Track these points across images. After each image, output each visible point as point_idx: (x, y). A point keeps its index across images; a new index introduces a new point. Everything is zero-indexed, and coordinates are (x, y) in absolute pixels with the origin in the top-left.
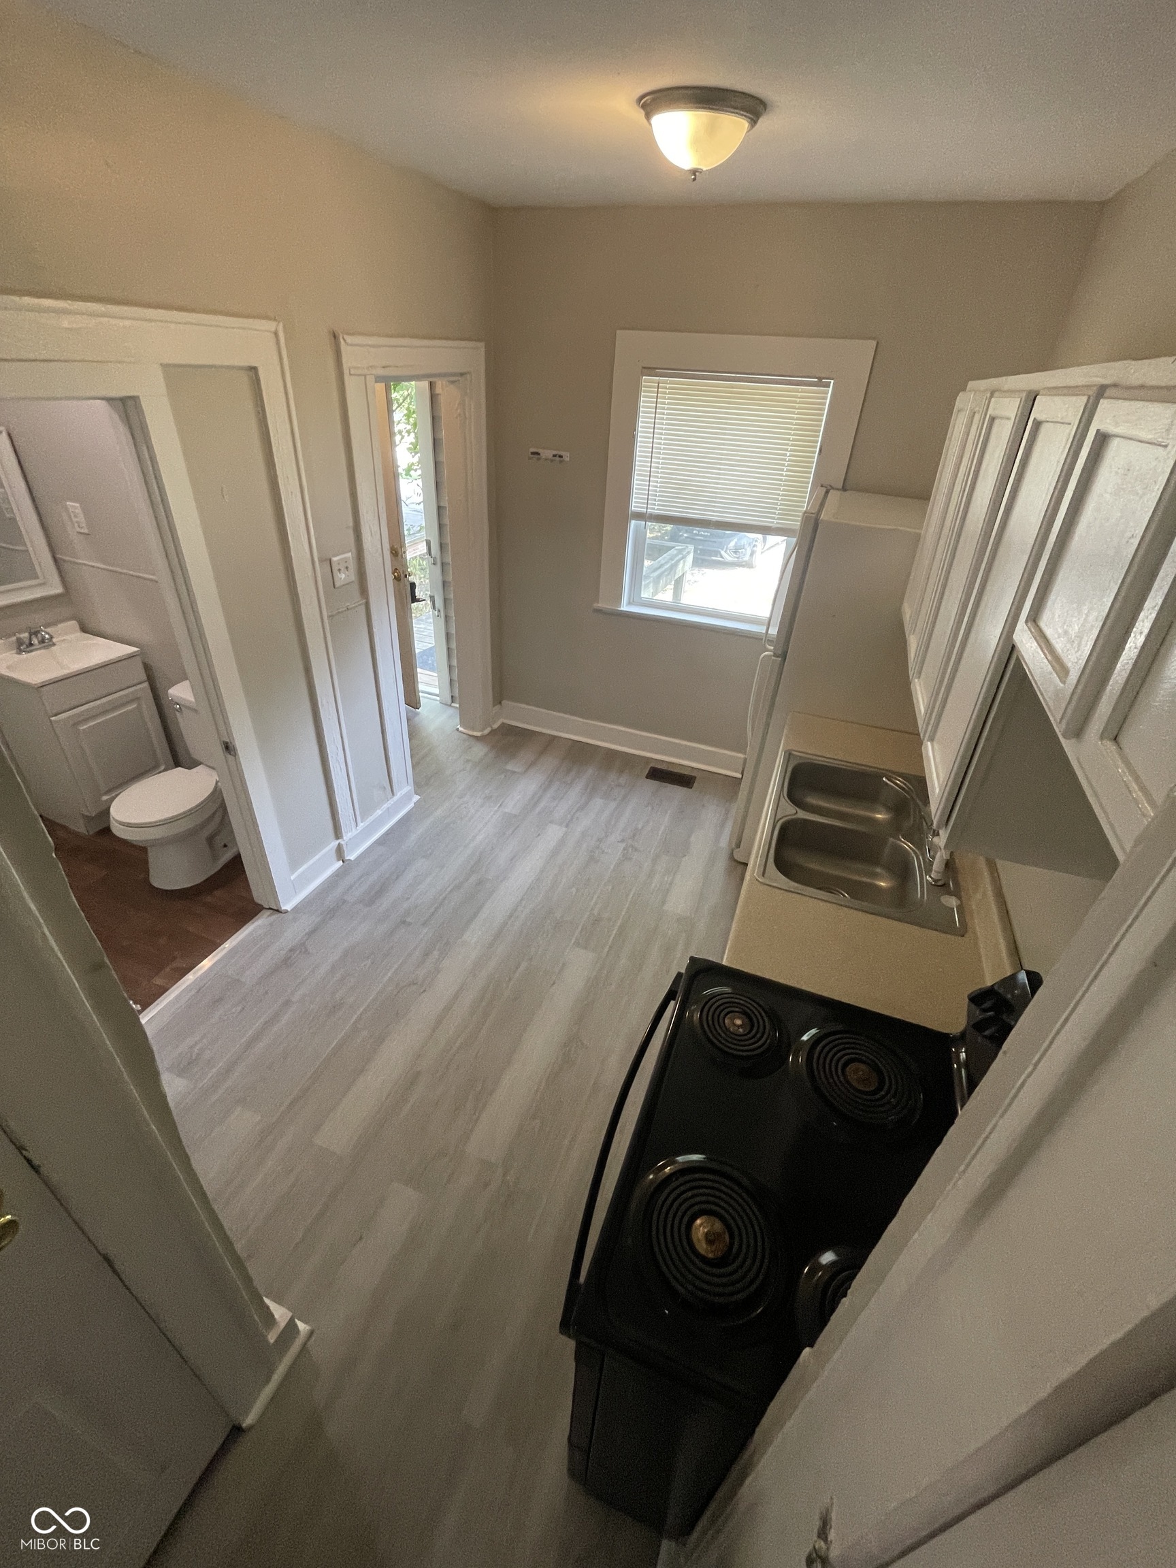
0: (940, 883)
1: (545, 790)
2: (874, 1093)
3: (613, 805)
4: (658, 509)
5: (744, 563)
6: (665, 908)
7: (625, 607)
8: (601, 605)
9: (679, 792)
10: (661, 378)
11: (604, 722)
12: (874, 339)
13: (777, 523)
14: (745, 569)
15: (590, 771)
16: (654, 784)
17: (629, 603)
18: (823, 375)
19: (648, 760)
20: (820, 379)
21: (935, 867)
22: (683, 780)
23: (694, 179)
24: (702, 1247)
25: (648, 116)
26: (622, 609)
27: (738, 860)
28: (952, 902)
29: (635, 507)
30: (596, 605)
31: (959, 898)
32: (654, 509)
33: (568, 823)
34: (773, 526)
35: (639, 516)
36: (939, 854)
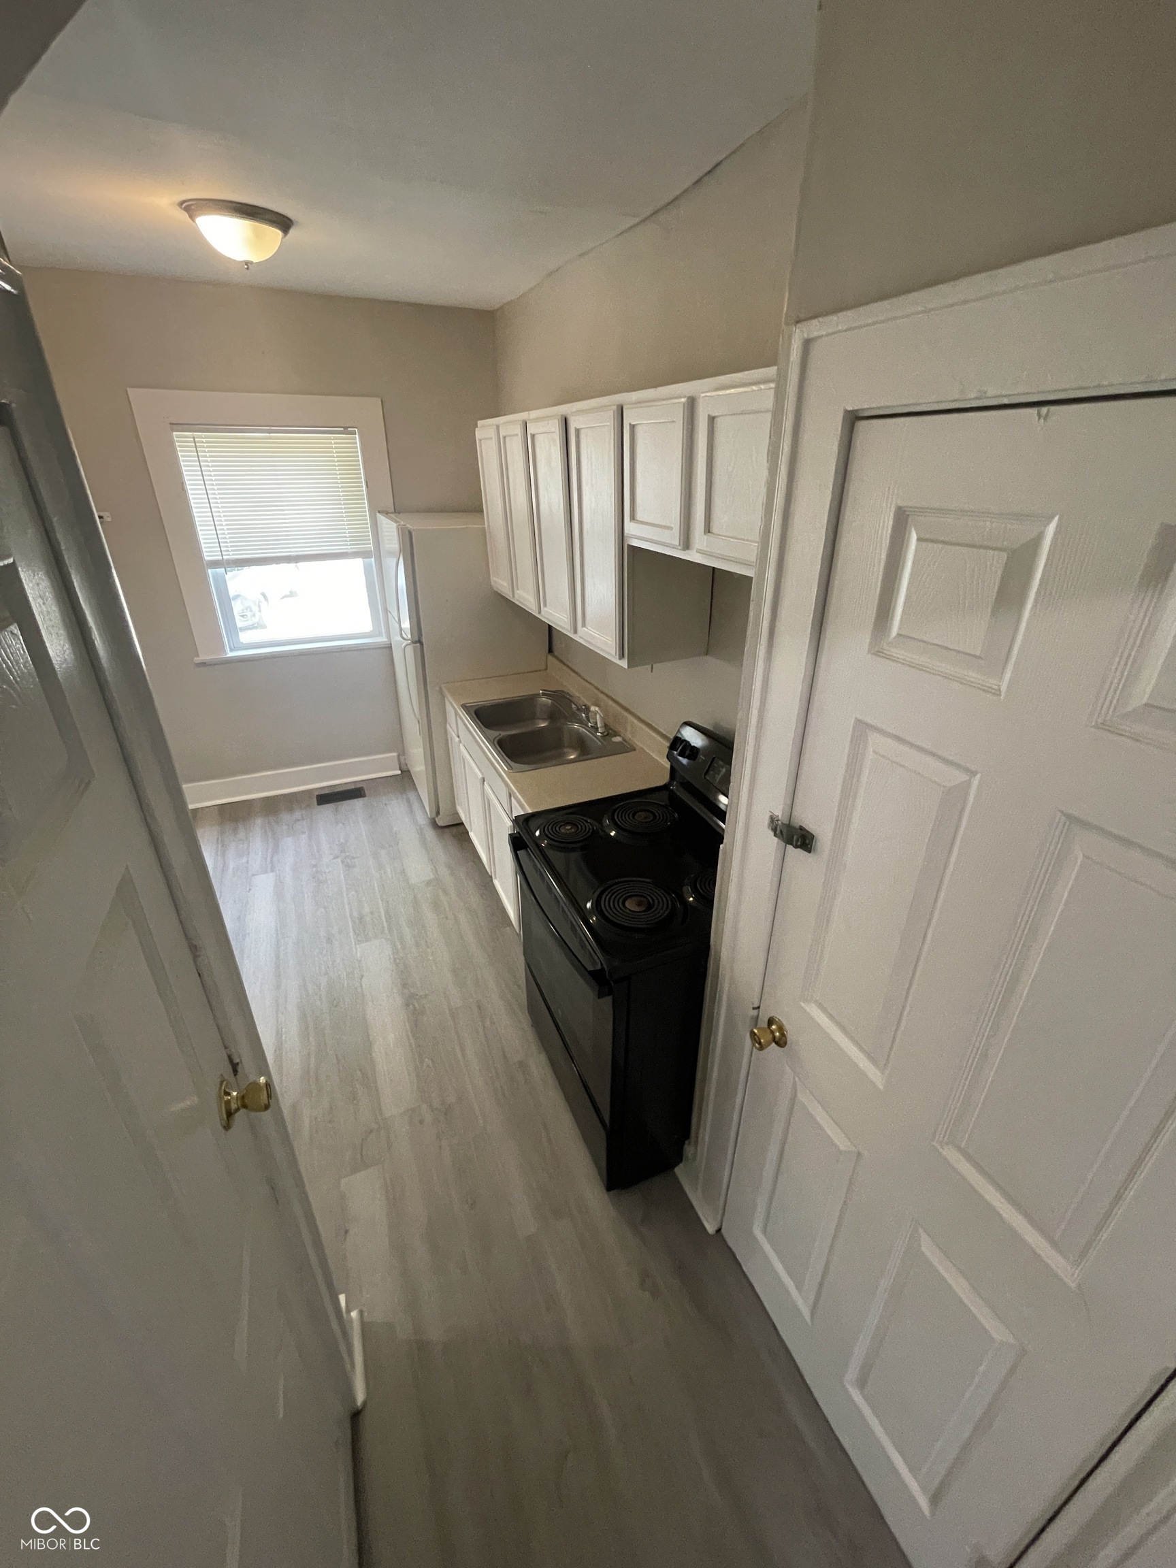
0: (605, 734)
1: (223, 854)
2: (652, 820)
3: (304, 837)
4: (233, 555)
5: (256, 625)
6: (412, 881)
7: (230, 654)
8: (202, 657)
9: (358, 803)
10: (195, 433)
11: (249, 774)
12: (377, 396)
13: (351, 548)
14: (258, 630)
15: (259, 821)
16: (328, 809)
17: (231, 650)
18: (348, 425)
19: (310, 792)
20: (346, 428)
21: (599, 725)
22: (355, 793)
23: (248, 269)
24: (637, 909)
25: (192, 217)
26: (228, 656)
27: (443, 825)
28: (618, 739)
29: (207, 556)
30: (197, 660)
31: (620, 736)
32: (229, 555)
33: (270, 866)
34: (349, 551)
35: (215, 564)
36: (598, 716)
